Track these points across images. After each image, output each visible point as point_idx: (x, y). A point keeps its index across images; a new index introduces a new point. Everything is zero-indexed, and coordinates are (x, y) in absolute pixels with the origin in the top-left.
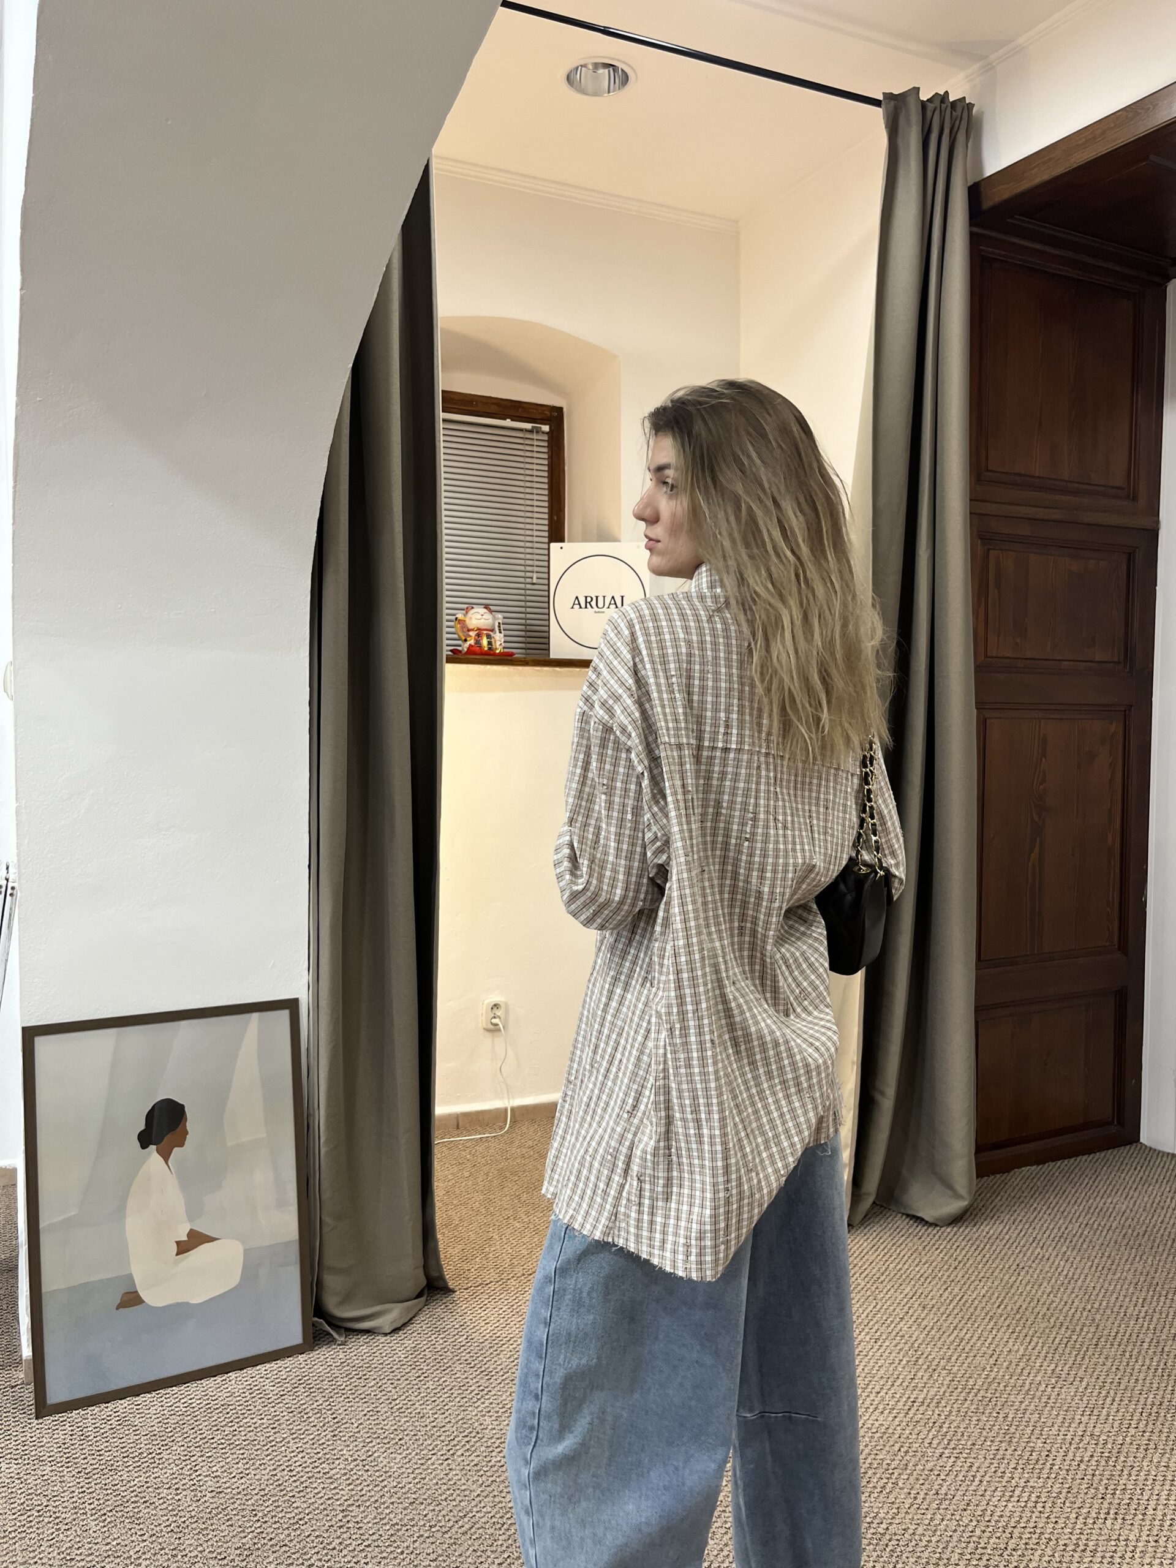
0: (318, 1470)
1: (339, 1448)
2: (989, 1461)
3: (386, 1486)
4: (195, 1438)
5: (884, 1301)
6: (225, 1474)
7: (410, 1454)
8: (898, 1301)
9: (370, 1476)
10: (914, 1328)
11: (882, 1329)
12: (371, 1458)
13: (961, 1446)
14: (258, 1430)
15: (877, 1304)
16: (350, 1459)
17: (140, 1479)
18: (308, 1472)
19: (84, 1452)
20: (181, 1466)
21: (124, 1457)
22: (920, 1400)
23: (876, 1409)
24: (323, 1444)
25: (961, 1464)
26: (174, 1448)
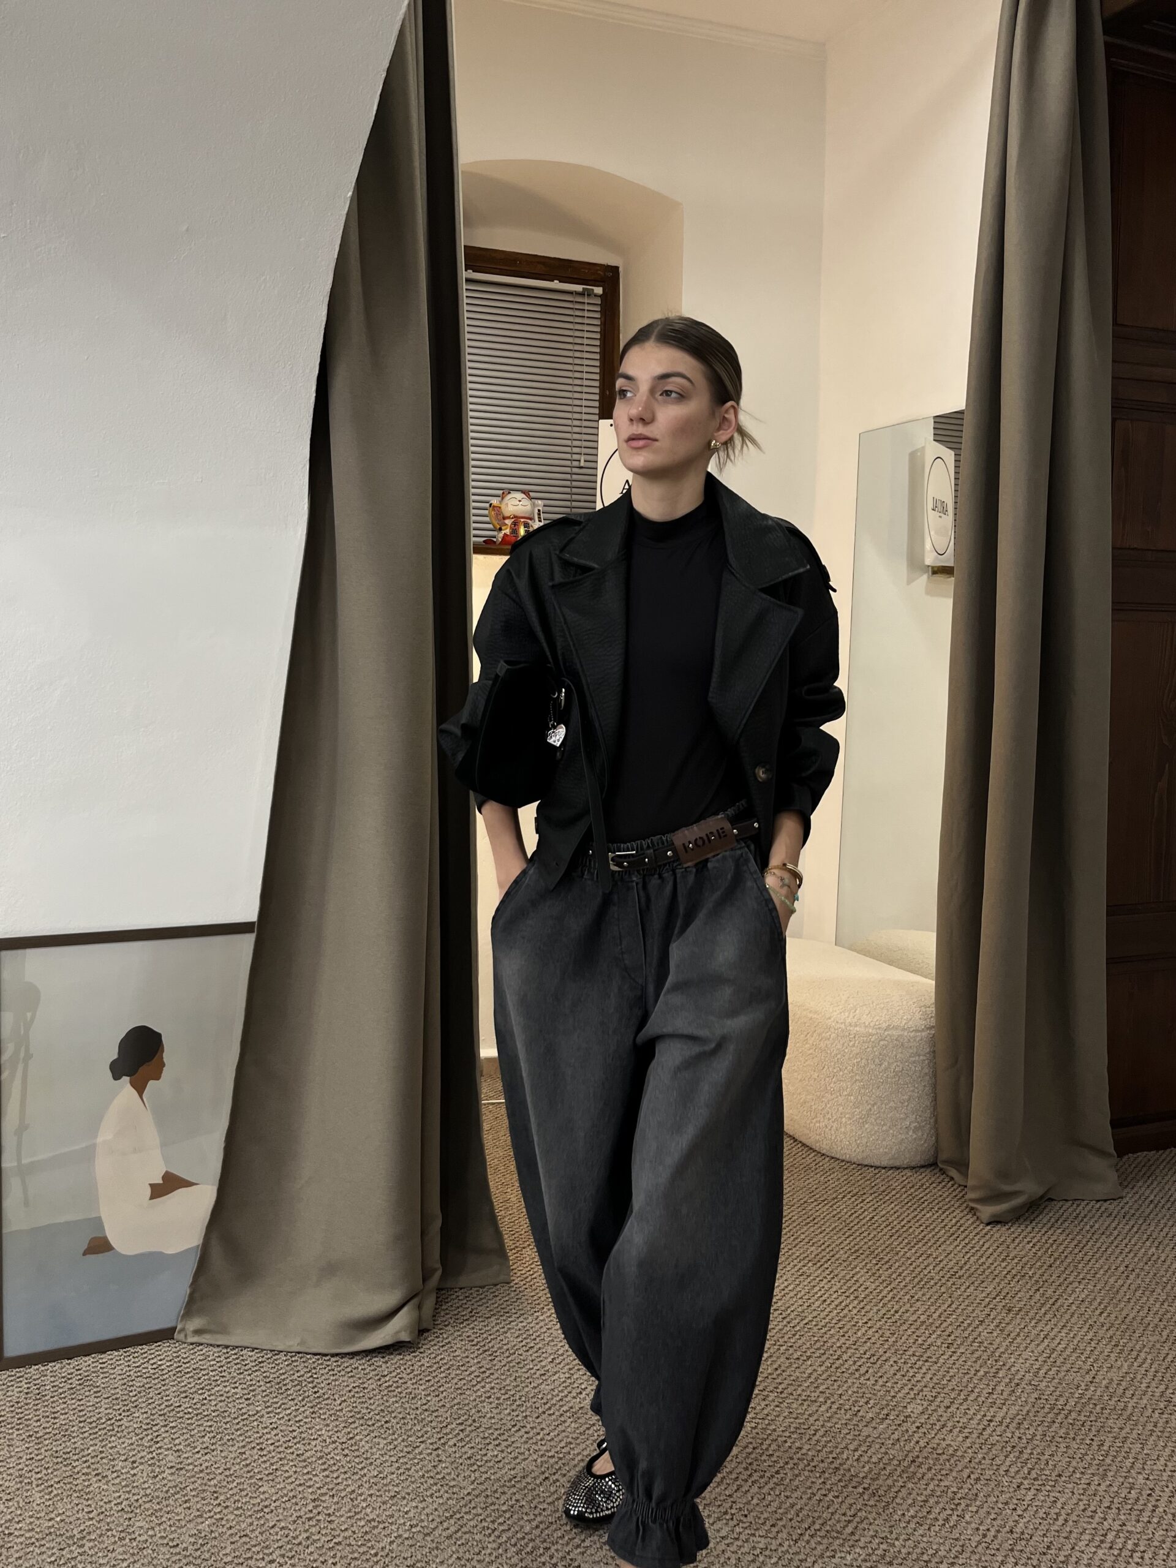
0: (291, 1450)
1: (318, 1427)
2: (1076, 1496)
3: (365, 1475)
5: (960, 1300)
6: (188, 1449)
7: (396, 1439)
8: (978, 1301)
9: (349, 1462)
10: (995, 1334)
11: (957, 1333)
12: (353, 1441)
13: (1044, 1477)
14: (231, 1399)
15: (953, 1302)
16: (328, 1440)
17: (97, 1448)
18: (280, 1453)
19: (38, 1413)
20: (140, 1436)
21: (80, 1422)
22: (998, 1419)
23: (944, 1426)
24: (300, 1421)
25: (1042, 1498)
26: (136, 1415)
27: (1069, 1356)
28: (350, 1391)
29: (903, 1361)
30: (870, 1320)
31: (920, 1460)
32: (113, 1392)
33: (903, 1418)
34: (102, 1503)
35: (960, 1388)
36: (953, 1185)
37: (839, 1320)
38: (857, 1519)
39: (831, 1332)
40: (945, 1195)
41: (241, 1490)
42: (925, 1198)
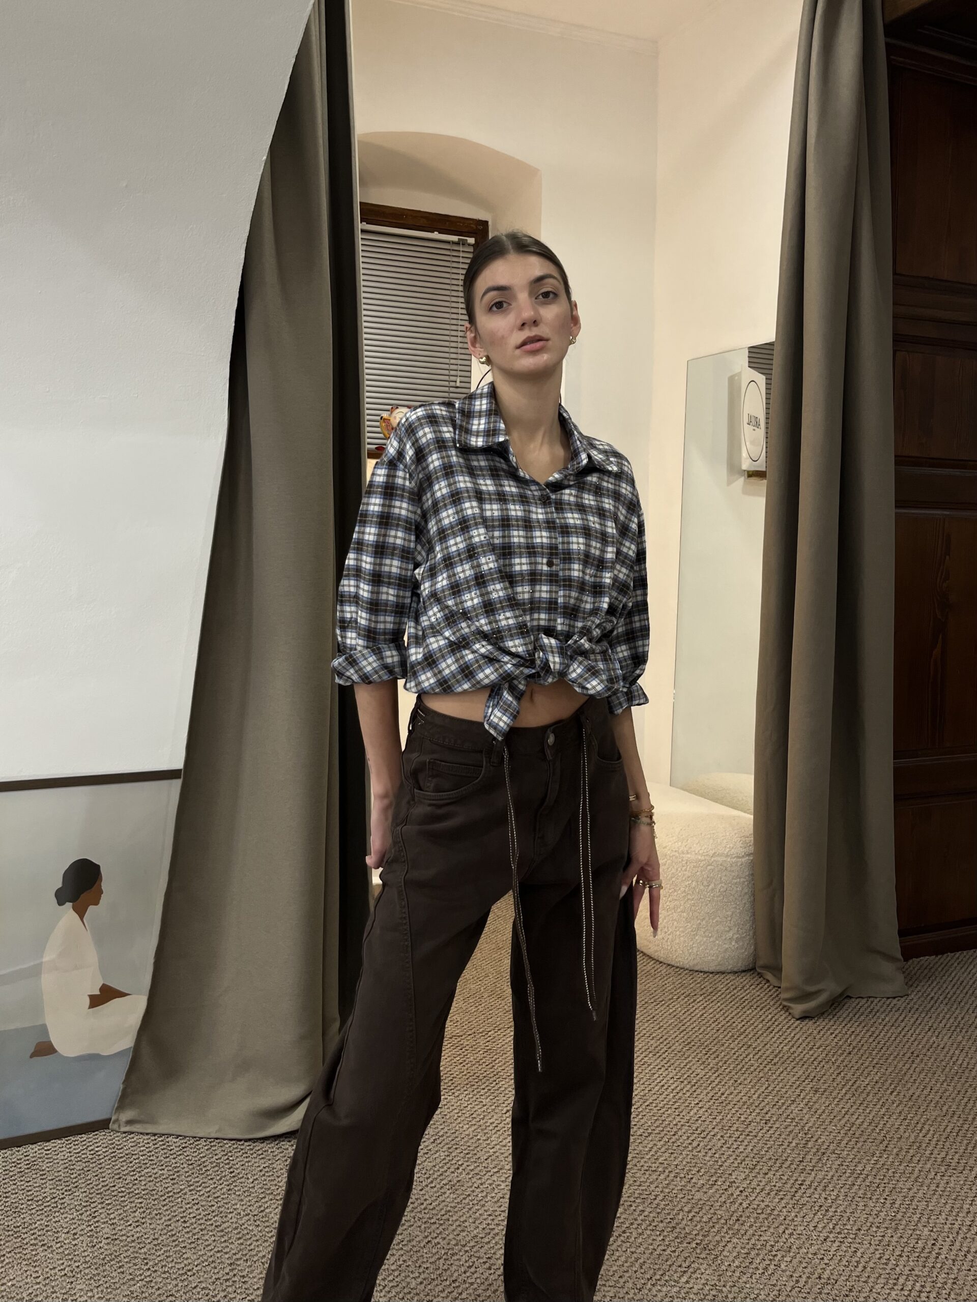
0: (210, 1222)
1: (233, 1202)
4: (97, 1185)
5: (775, 1083)
6: (122, 1222)
8: (790, 1084)
9: (260, 1231)
11: (773, 1111)
13: (846, 1231)
14: (158, 1180)
15: (769, 1085)
16: (242, 1213)
17: (43, 1222)
18: (201, 1224)
20: (81, 1212)
21: (28, 1200)
22: (808, 1183)
23: (762, 1190)
24: (218, 1197)
25: (845, 1249)
26: (77, 1194)
27: (866, 1129)
28: (261, 1171)
29: (728, 1135)
30: (701, 1101)
31: (743, 1219)
32: (56, 1174)
33: (728, 1184)
34: (47, 1270)
35: (776, 1157)
36: (768, 987)
37: (675, 1102)
38: (691, 1270)
39: (669, 1112)
40: (762, 995)
41: (168, 1257)
42: (746, 998)
